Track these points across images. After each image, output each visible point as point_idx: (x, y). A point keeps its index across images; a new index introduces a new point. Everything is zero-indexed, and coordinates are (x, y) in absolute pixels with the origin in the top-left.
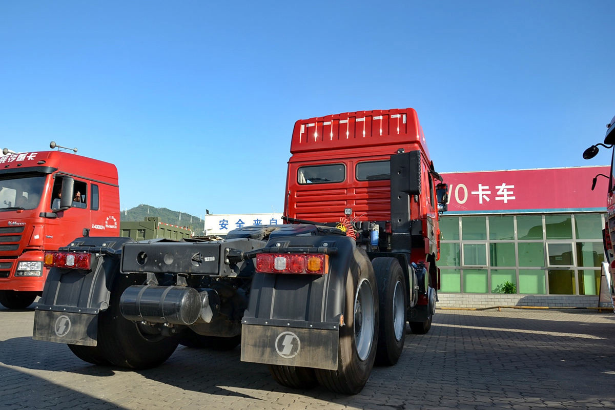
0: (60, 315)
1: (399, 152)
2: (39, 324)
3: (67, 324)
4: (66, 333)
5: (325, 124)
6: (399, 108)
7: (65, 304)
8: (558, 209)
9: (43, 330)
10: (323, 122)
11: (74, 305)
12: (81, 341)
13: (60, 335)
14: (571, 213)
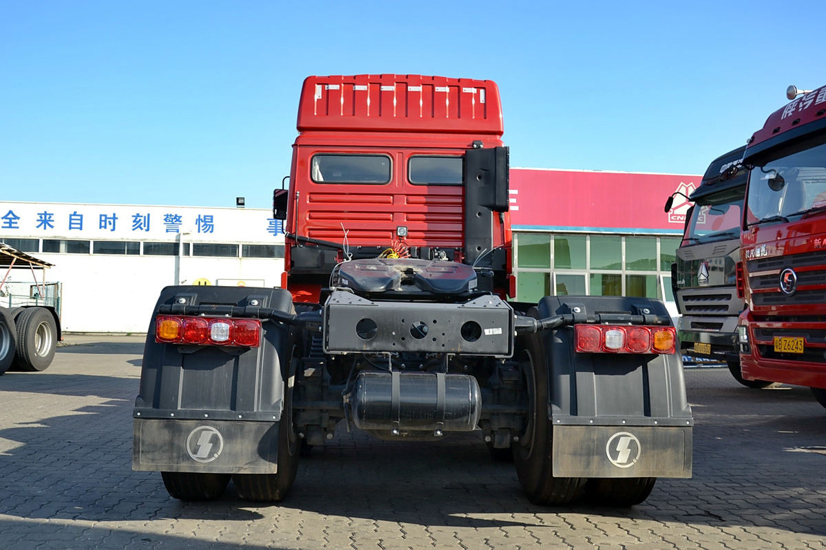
0: (196, 426)
1: (475, 146)
2: (146, 443)
3: (214, 440)
4: (216, 456)
5: (358, 88)
6: (474, 78)
7: (202, 406)
8: (572, 227)
9: (156, 453)
10: (354, 84)
11: (224, 407)
12: (247, 466)
13: (204, 459)
14: (586, 234)
